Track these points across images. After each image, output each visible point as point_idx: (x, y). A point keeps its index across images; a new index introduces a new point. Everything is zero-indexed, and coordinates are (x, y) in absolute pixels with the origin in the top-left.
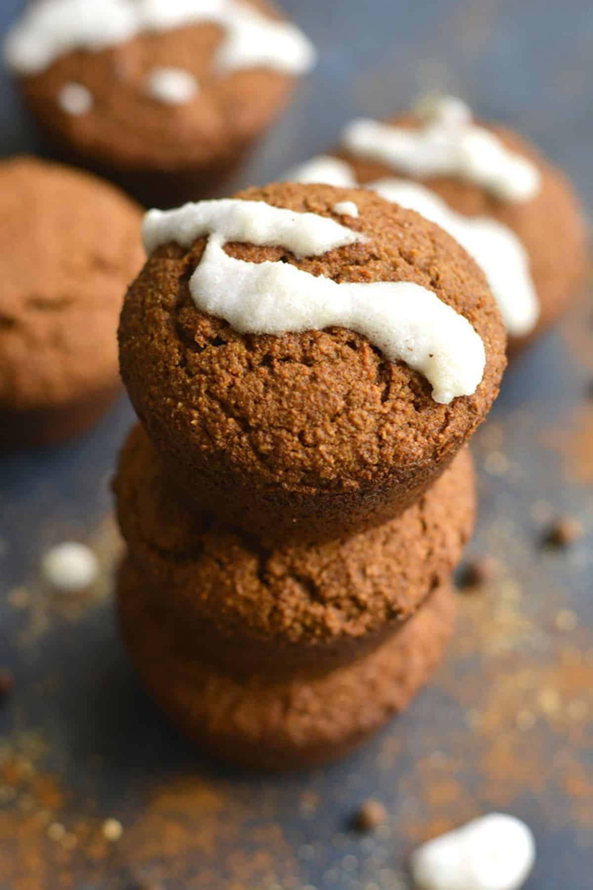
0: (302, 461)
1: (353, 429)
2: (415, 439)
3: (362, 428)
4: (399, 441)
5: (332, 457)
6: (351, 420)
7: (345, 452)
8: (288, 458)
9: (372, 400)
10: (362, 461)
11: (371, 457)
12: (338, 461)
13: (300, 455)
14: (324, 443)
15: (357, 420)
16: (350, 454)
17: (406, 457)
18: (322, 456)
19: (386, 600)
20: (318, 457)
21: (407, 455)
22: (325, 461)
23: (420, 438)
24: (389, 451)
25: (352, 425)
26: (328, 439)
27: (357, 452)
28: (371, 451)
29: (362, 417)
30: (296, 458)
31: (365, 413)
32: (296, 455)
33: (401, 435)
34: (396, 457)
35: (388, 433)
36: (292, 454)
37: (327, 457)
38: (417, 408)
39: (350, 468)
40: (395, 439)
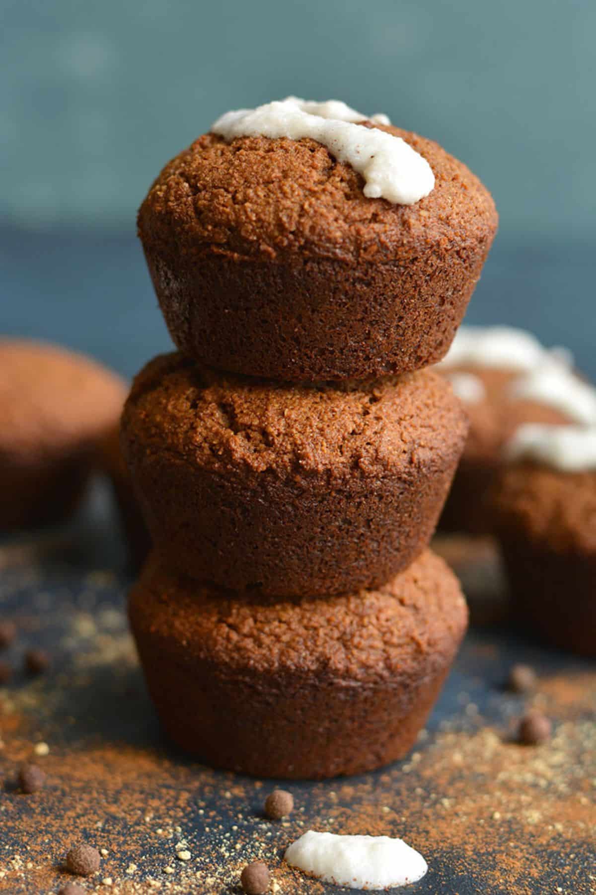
0: (228, 214)
1: (280, 195)
2: (336, 220)
3: (289, 196)
4: (318, 214)
5: (254, 215)
6: (280, 188)
7: (267, 213)
8: (217, 212)
9: (306, 179)
10: (280, 225)
11: (290, 223)
12: (259, 220)
13: (228, 210)
14: (251, 202)
15: (287, 189)
16: (272, 216)
17: (322, 233)
18: (246, 212)
19: (294, 444)
20: (242, 212)
21: (324, 230)
22: (247, 217)
23: (341, 222)
24: (307, 223)
25: (281, 193)
26: (255, 198)
27: (278, 215)
28: (290, 217)
29: (291, 187)
30: (224, 212)
31: (296, 186)
32: (225, 209)
33: (324, 210)
34: (312, 229)
35: (310, 205)
36: (221, 208)
37: (249, 213)
38: (348, 197)
39: (269, 230)
40: (315, 212)
